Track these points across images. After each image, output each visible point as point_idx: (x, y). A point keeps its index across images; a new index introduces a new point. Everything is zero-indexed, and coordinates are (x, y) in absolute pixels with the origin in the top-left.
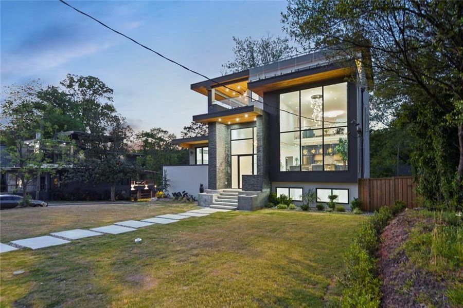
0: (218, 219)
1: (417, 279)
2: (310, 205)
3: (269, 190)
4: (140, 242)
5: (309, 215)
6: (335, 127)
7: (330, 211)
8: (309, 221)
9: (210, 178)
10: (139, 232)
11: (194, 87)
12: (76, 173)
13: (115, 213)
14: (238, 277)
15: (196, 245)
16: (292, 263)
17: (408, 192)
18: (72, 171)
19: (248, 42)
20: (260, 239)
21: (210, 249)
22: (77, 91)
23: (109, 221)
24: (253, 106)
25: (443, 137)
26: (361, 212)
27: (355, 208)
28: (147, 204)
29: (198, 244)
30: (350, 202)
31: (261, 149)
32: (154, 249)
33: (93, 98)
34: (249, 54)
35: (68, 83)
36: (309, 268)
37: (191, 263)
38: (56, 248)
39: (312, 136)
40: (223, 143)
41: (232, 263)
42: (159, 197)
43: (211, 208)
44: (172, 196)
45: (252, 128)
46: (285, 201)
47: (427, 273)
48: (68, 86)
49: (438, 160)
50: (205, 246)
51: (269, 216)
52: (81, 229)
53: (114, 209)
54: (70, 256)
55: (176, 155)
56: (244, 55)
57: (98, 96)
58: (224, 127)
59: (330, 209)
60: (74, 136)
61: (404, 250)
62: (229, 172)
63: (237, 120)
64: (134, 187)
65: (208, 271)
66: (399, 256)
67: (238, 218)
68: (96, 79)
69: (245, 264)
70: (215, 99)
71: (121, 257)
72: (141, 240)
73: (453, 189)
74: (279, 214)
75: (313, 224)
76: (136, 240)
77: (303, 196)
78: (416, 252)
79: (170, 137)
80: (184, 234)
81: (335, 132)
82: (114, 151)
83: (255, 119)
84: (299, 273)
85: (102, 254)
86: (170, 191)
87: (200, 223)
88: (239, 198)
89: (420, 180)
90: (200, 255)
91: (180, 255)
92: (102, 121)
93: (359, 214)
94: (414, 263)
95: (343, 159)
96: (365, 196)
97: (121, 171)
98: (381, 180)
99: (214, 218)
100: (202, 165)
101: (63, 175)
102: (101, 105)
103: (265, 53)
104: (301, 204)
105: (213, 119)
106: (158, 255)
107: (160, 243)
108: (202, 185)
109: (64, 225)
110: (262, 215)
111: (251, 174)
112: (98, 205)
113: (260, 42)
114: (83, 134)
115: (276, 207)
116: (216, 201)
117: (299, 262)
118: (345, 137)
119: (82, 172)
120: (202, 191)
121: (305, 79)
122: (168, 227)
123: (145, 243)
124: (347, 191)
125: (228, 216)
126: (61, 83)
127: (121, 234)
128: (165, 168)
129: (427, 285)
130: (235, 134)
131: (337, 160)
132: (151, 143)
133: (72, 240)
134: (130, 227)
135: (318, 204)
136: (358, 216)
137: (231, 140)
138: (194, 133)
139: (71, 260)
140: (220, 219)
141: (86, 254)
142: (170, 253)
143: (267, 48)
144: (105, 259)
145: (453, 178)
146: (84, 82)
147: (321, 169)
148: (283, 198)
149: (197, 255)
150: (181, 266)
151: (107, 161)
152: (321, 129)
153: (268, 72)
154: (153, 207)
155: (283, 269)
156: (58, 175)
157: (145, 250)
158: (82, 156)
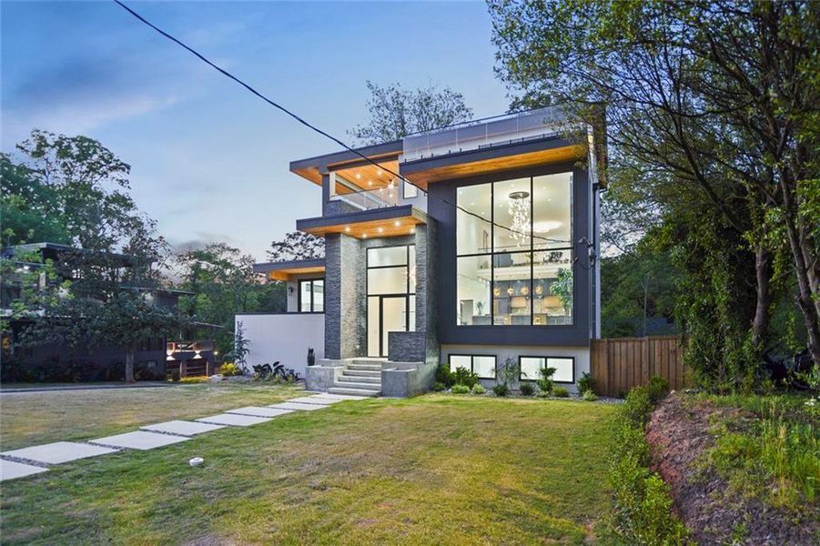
0: (347, 413)
1: (753, 521)
2: (508, 385)
3: (436, 359)
4: (201, 466)
5: (511, 404)
6: (546, 250)
7: (544, 397)
8: (514, 414)
9: (327, 337)
10: (195, 443)
11: (296, 167)
12: (53, 328)
13: (140, 407)
14: (412, 530)
15: (317, 467)
16: (507, 496)
17: (671, 362)
18: (44, 322)
19: (394, 92)
20: (435, 450)
21: (346, 473)
22: (54, 165)
23: (129, 422)
24: (411, 206)
25: (730, 271)
26: (596, 397)
27: (585, 391)
28: (205, 388)
29: (319, 464)
30: (578, 379)
31: (424, 285)
32: (233, 479)
33: (88, 179)
34: (396, 114)
35: (33, 147)
36: (539, 503)
37: (314, 504)
38: (15, 485)
39: (509, 264)
40: (352, 272)
41: (395, 502)
42: (227, 375)
43: (330, 393)
44: (252, 371)
45: (406, 247)
46: (467, 379)
47: (769, 511)
48: (33, 153)
49: (721, 308)
50: (335, 468)
51: (440, 406)
52: (69, 441)
53: (137, 398)
54: (50, 502)
55: (255, 295)
56: (386, 115)
57: (97, 176)
58: (353, 242)
59: (543, 393)
60: (48, 253)
61: (713, 467)
62: (363, 325)
63: (381, 231)
64: (173, 355)
65: (351, 519)
66: (705, 477)
67: (384, 411)
68: (94, 142)
69: (419, 502)
70: (336, 192)
71: (165, 498)
72: (202, 460)
73: (746, 358)
74: (457, 403)
75: (520, 419)
76: (192, 461)
77: (496, 370)
78: (738, 471)
79: (243, 260)
80: (287, 446)
81: (547, 258)
82: (132, 284)
83: (413, 231)
84: (525, 515)
85: (120, 494)
86: (250, 363)
87: (316, 422)
88: (384, 374)
89: (690, 342)
90: (329, 488)
91: (290, 489)
92: (106, 226)
93: (593, 400)
94: (740, 491)
95: (565, 306)
96: (601, 369)
97: (148, 324)
98: (627, 342)
99: (341, 412)
100: (312, 312)
101: (23, 331)
102: (106, 195)
103: (425, 115)
104: (494, 384)
105: (334, 228)
106: (242, 490)
107: (243, 465)
108: (311, 351)
109: (31, 433)
110: (426, 404)
111: (404, 330)
112: (101, 390)
113: (416, 94)
114: (65, 250)
115: (450, 390)
116: (339, 381)
117: (517, 492)
118: (568, 267)
119: (65, 325)
120: (311, 361)
121: (501, 162)
122: (253, 432)
123: (213, 465)
124: (571, 360)
125: (365, 409)
126: (18, 146)
127: (158, 448)
128: (238, 318)
129: (776, 531)
130: (374, 257)
131: (549, 308)
132: (206, 271)
133: (50, 465)
134: (174, 434)
135: (524, 384)
136: (593, 404)
137: (368, 268)
138: (292, 253)
139: (52, 510)
140: (351, 413)
141: (86, 494)
142: (267, 486)
143: (427, 105)
144: (130, 504)
145: (744, 338)
146: (69, 147)
147: (527, 323)
148: (461, 372)
149: (323, 488)
150: (295, 513)
151: (118, 303)
152: (527, 251)
153: (436, 147)
154: (217, 392)
155: (493, 508)
156: (11, 331)
157: (215, 482)
158: (64, 292)
